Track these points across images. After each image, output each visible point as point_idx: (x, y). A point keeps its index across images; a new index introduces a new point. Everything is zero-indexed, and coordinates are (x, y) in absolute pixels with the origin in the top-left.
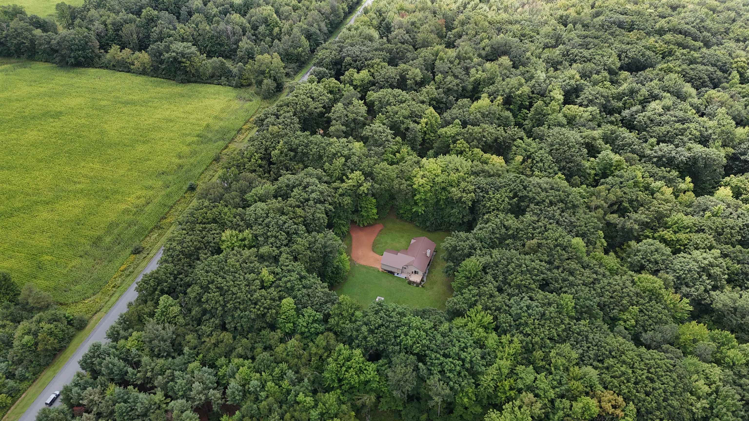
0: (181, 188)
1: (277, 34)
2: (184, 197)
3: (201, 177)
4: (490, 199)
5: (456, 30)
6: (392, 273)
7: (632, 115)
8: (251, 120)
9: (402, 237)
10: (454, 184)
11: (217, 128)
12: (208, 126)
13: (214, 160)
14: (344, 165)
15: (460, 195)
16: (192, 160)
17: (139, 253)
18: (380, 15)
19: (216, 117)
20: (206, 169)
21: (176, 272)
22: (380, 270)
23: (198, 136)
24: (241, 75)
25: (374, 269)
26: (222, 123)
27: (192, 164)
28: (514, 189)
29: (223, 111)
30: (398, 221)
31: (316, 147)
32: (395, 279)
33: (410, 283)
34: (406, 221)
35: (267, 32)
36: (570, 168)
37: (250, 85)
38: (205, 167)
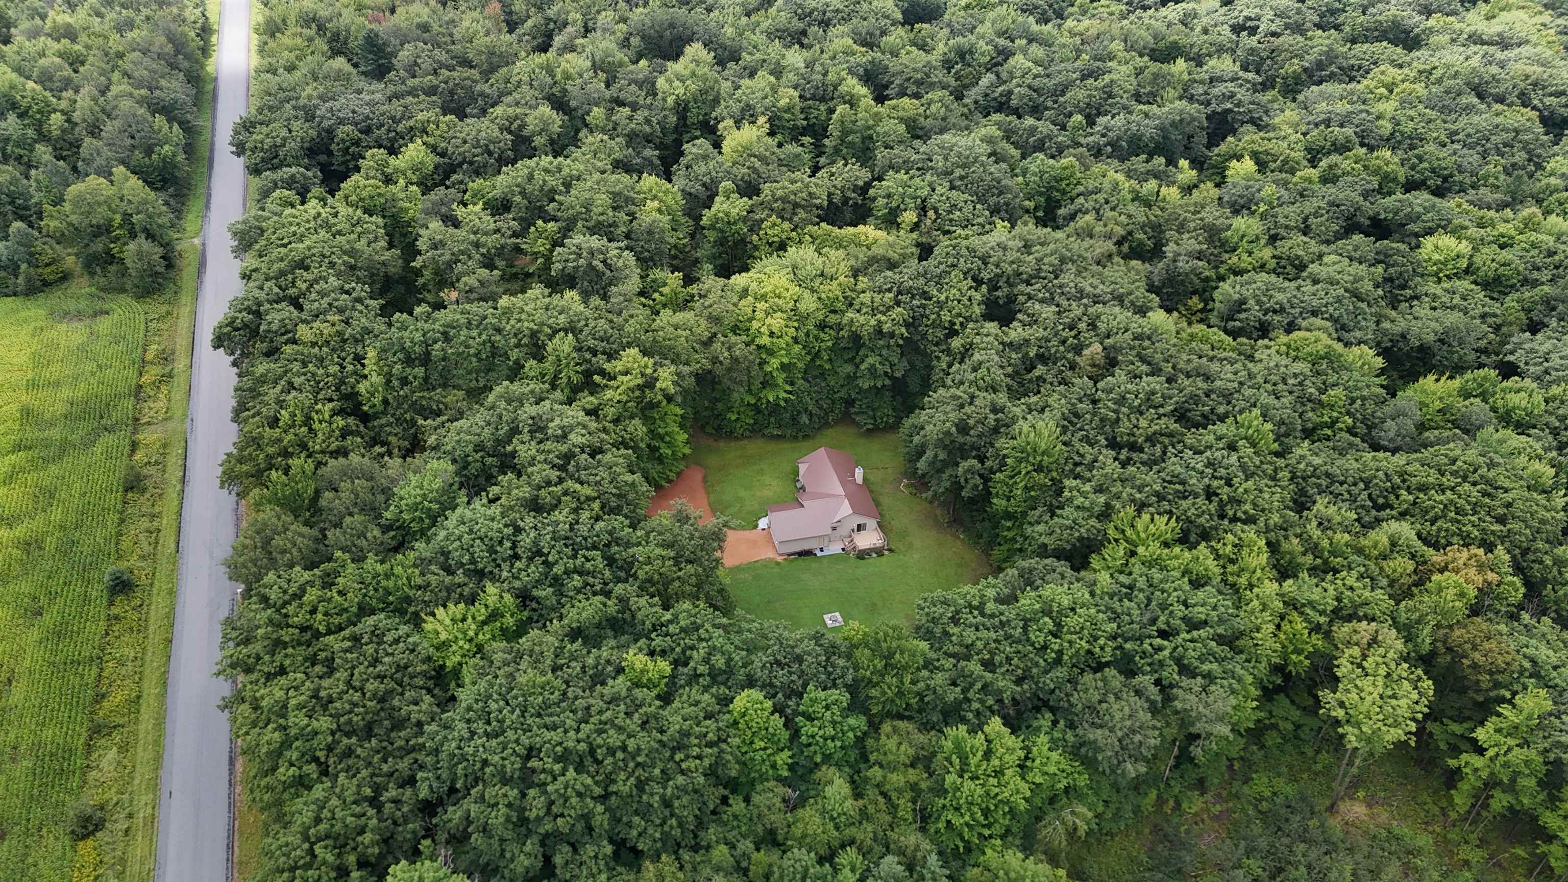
0: (86, 599)
1: (64, 131)
2: (117, 618)
3: (124, 545)
4: (941, 305)
5: (530, 23)
6: (807, 553)
7: (987, 95)
8: (150, 356)
9: (761, 472)
10: (839, 306)
11: (61, 408)
12: (27, 413)
13: (126, 491)
14: (579, 350)
15: (873, 322)
16: (57, 514)
17: (99, 826)
18: (321, 29)
19: (33, 385)
20: (122, 521)
21: (368, 792)
22: (780, 559)
23: (18, 447)
24: (32, 254)
25: (767, 564)
26: (66, 393)
27: (63, 527)
28: (970, 270)
29: (39, 362)
30: (721, 444)
31: (475, 333)
32: (825, 561)
33: (862, 555)
34: (743, 437)
35: (30, 132)
36: (1007, 204)
37: (65, 277)
38: (112, 519)
